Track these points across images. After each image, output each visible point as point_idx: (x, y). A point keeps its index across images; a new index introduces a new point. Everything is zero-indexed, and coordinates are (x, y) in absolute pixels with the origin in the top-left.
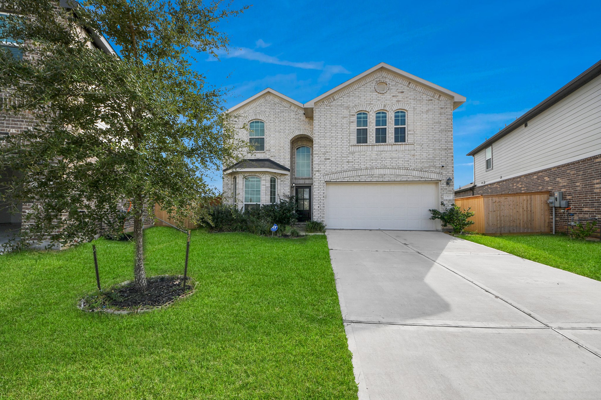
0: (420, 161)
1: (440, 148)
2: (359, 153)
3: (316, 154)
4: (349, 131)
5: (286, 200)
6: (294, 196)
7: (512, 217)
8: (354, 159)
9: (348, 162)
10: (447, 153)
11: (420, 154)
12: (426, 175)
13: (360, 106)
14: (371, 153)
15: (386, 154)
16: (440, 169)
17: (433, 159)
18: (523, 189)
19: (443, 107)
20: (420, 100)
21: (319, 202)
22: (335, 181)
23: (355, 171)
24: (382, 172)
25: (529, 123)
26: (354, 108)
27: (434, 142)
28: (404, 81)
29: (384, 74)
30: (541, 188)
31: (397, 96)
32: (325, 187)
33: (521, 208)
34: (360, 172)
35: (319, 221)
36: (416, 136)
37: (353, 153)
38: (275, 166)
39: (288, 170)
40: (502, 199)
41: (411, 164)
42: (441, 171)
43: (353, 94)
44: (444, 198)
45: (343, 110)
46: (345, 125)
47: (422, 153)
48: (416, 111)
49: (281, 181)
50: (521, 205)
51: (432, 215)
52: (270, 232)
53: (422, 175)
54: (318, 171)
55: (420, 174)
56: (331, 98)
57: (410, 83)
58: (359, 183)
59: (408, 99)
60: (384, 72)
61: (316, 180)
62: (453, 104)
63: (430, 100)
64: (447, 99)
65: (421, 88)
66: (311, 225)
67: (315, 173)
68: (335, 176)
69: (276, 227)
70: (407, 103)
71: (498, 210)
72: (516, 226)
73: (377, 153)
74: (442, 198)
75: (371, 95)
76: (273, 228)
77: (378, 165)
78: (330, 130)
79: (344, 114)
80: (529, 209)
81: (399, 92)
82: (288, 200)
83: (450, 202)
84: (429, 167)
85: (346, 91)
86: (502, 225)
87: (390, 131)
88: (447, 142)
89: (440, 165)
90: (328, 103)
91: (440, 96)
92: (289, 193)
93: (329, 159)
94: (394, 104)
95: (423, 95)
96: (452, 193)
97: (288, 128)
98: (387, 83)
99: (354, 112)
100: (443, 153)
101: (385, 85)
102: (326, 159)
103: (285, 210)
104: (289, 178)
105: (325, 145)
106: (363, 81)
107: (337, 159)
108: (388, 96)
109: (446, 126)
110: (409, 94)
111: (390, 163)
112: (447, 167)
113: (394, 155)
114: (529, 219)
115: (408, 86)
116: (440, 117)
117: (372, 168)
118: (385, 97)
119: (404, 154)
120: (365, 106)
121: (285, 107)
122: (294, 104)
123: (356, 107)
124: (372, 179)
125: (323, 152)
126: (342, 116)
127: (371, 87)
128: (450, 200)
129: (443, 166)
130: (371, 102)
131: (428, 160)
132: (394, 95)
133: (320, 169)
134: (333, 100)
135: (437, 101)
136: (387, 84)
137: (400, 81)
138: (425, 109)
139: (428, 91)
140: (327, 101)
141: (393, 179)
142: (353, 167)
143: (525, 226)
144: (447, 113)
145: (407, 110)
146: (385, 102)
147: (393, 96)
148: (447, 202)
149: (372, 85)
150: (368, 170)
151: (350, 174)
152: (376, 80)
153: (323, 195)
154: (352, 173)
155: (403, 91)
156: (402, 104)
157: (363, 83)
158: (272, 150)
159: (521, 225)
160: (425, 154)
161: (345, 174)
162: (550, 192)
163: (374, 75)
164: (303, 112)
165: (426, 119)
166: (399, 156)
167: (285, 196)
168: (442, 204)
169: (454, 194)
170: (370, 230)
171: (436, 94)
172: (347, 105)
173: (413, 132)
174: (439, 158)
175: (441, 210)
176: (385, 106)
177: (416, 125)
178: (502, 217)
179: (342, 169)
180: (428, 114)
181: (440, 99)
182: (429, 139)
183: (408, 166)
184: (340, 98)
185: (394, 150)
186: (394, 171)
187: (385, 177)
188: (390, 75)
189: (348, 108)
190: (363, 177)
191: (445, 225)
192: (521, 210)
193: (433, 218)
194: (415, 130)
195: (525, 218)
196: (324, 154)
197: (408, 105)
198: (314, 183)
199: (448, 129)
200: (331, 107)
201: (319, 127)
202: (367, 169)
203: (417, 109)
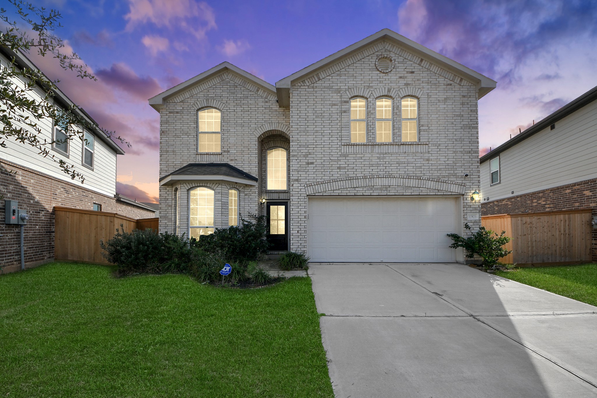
0: (436, 167)
1: (462, 150)
2: (355, 156)
3: (294, 156)
4: (340, 124)
5: (252, 221)
6: (264, 216)
7: (546, 242)
8: (347, 163)
9: (339, 168)
10: (471, 157)
11: (436, 157)
12: (444, 187)
13: (355, 89)
14: (370, 156)
15: (391, 158)
16: (463, 179)
17: (453, 165)
18: (547, 206)
19: (465, 94)
20: (435, 84)
21: (299, 224)
22: (321, 194)
23: (349, 181)
24: (386, 182)
25: (557, 125)
26: (347, 92)
27: (455, 142)
28: (415, 57)
29: (388, 46)
30: (577, 204)
31: (406, 77)
32: (307, 202)
33: (557, 230)
34: (355, 183)
35: (299, 252)
36: (431, 133)
37: (345, 156)
38: (235, 174)
39: (255, 180)
40: (534, 219)
41: (425, 172)
42: (464, 182)
43: (346, 72)
44: (468, 219)
45: (331, 95)
46: (335, 116)
47: (439, 157)
48: (430, 99)
49: (246, 195)
50: (557, 227)
51: (453, 242)
52: (220, 276)
53: (439, 186)
54: (297, 180)
55: (437, 186)
56: (315, 76)
57: (422, 60)
58: (355, 197)
59: (420, 82)
60: (388, 44)
61: (294, 193)
62: (477, 91)
63: (448, 85)
64: (470, 84)
65: (437, 68)
66: (287, 259)
67: (292, 183)
68: (322, 188)
69: (228, 268)
70: (419, 87)
71: (529, 233)
72: (552, 254)
73: (378, 155)
74: (465, 219)
75: (371, 75)
76: (223, 270)
77: (381, 173)
78: (314, 122)
79: (332, 100)
80: (567, 232)
81: (407, 72)
82: (254, 222)
83: (475, 224)
84: (448, 176)
85: (336, 68)
86: (534, 253)
87: (396, 126)
88: (472, 142)
89: (463, 174)
90: (310, 83)
91: (461, 80)
92: (257, 212)
93: (312, 163)
94: (402, 89)
95: (440, 77)
96: (478, 211)
97: (254, 121)
98: (392, 59)
99: (347, 97)
100: (466, 157)
101: (388, 61)
102: (308, 164)
103: (249, 236)
104: (257, 190)
105: (307, 144)
106: (359, 54)
107: (323, 163)
108: (393, 77)
109: (470, 121)
110: (421, 75)
111: (396, 170)
112: (471, 177)
113: (402, 159)
114: (567, 245)
115: (420, 65)
116: (462, 108)
117: (372, 177)
118: (389, 77)
119: (416, 158)
120: (363, 89)
121: (251, 91)
122: (262, 87)
123: (350, 90)
124: (372, 191)
125: (303, 154)
126: (331, 102)
127: (370, 63)
128: (475, 222)
129: (467, 175)
130: (371, 85)
131: (447, 167)
132: (402, 75)
133: (299, 178)
134: (317, 80)
135: (457, 86)
136: (391, 61)
137: (410, 57)
138: (442, 96)
139: (446, 72)
140: (308, 80)
141: (401, 191)
142: (346, 175)
143: (563, 253)
144: (471, 104)
145: (419, 97)
146: (390, 84)
147: (401, 77)
148: (472, 224)
149: (371, 60)
150: (367, 180)
151: (342, 184)
152: (377, 53)
153: (305, 215)
154: (344, 184)
155: (413, 70)
156: (412, 88)
157: (359, 57)
158: (232, 151)
159: (558, 252)
160: (443, 159)
161: (335, 185)
162: (592, 210)
163: (375, 48)
164: (276, 98)
165: (444, 111)
166: (409, 160)
167: (250, 216)
168: (467, 226)
169: (480, 214)
170: (370, 263)
171: (457, 77)
172: (336, 87)
173: (427, 128)
174: (461, 164)
175: (464, 234)
176: (389, 91)
177: (431, 118)
178: (534, 243)
179: (331, 178)
180: (446, 104)
181: (462, 84)
182: (448, 138)
183: (421, 175)
184: (328, 77)
185: (402, 151)
186: (402, 181)
187: (390, 189)
188: (395, 47)
189: (338, 91)
190: (360, 189)
191: (471, 256)
192: (558, 233)
193: (455, 246)
194: (429, 126)
195: (562, 244)
196: (306, 156)
197: (420, 90)
198: (291, 198)
199: (473, 125)
200: (315, 90)
201: (298, 117)
202: (365, 178)
203: (432, 96)
